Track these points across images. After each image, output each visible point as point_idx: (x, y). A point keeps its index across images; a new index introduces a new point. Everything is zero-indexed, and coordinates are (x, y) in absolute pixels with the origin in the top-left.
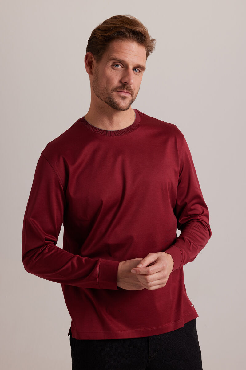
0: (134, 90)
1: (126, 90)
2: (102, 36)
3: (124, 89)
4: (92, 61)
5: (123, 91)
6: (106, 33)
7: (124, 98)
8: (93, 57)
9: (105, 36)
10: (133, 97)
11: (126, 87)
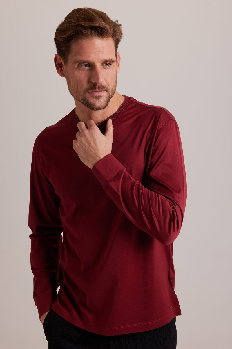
0: (108, 85)
1: (98, 89)
2: (62, 38)
3: (95, 89)
4: (61, 62)
5: (95, 91)
6: (64, 34)
7: (98, 98)
8: (61, 59)
9: (64, 38)
10: (110, 93)
11: (97, 86)
